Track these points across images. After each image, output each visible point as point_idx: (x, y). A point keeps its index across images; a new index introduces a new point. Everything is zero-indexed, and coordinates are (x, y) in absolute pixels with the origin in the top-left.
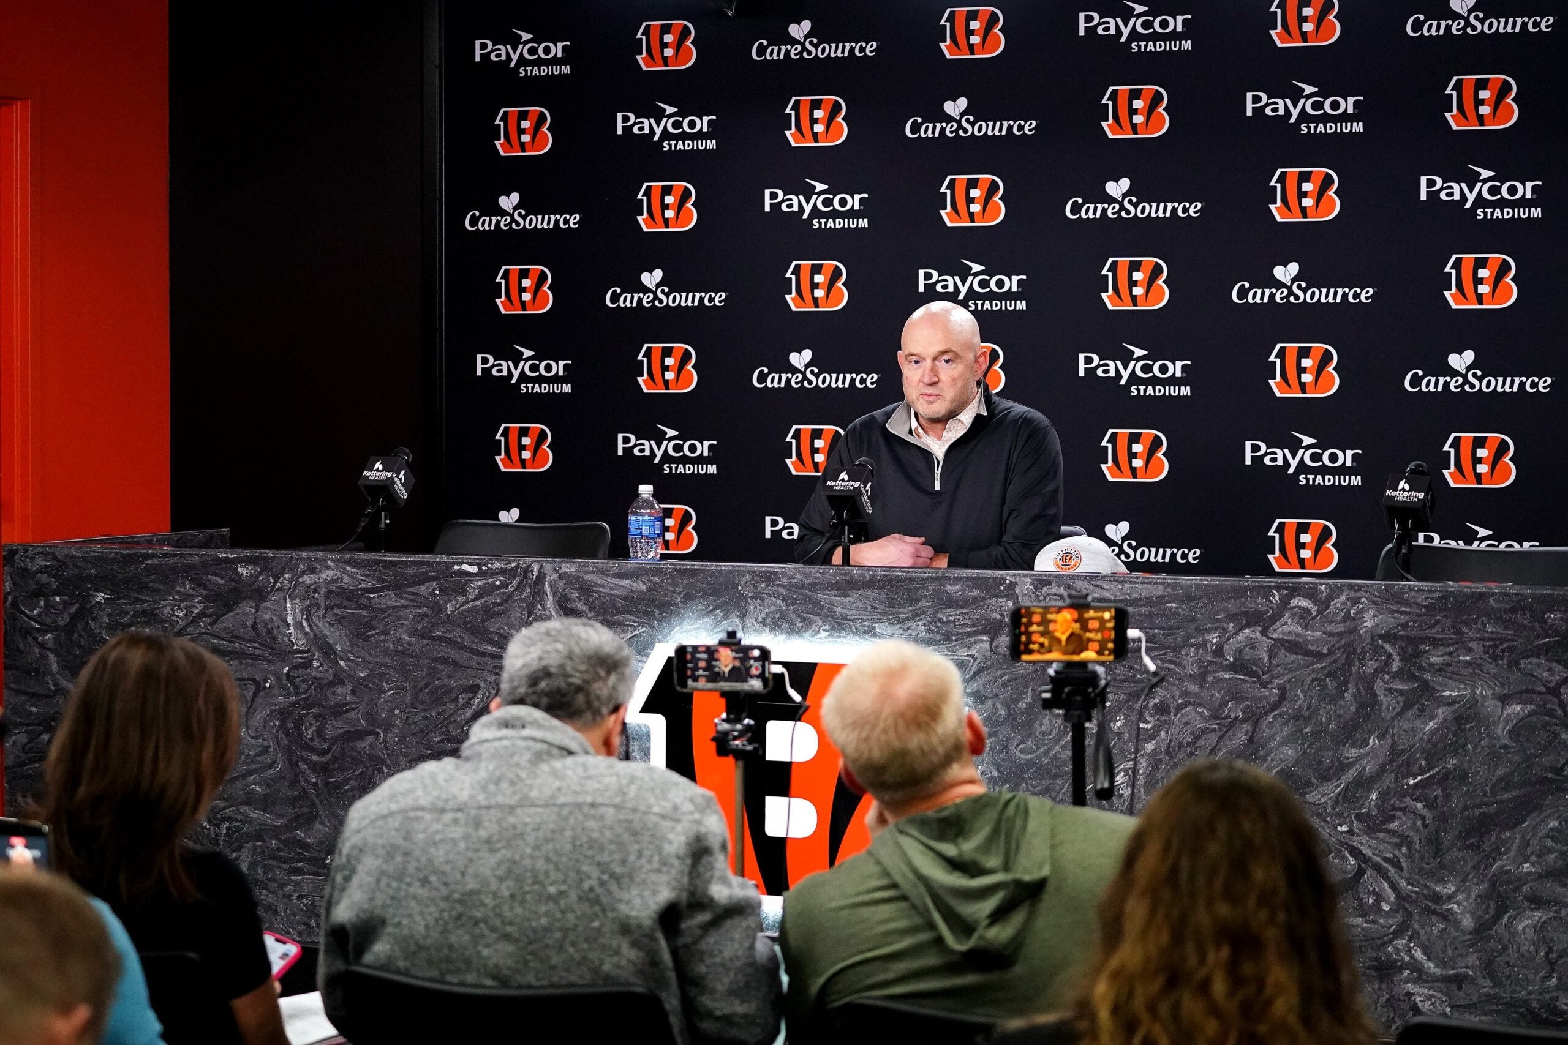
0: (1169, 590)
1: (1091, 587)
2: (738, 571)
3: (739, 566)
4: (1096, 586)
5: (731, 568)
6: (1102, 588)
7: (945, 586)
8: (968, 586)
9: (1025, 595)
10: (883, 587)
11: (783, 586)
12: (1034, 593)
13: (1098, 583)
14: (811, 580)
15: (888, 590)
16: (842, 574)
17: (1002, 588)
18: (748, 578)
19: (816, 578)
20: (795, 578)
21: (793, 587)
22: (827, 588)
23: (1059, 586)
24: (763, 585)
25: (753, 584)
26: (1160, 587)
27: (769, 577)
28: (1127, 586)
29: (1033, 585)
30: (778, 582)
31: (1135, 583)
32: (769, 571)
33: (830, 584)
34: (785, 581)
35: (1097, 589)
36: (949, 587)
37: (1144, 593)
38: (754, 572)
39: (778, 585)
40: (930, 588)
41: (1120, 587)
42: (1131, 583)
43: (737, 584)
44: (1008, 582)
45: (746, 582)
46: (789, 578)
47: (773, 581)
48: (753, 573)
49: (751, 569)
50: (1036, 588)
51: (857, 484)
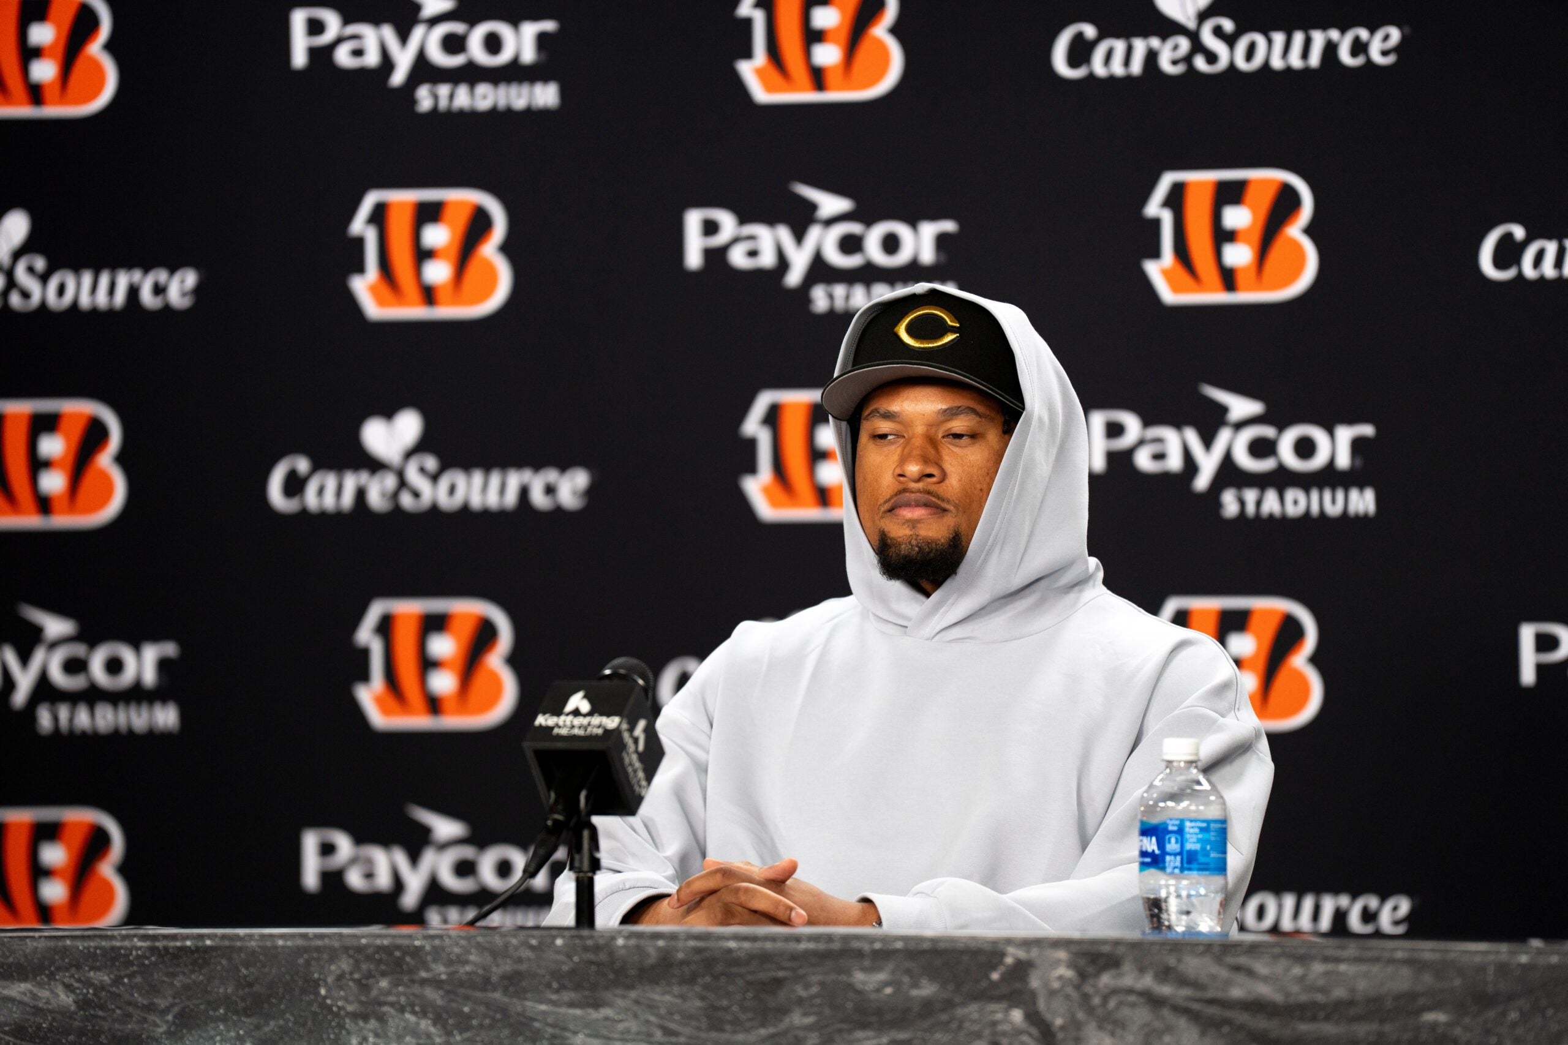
0: (1428, 979)
1: (1224, 973)
2: (318, 949)
3: (322, 937)
4: (1237, 969)
5: (300, 942)
6: (1250, 973)
7: (848, 972)
8: (908, 972)
9: (1052, 993)
10: (692, 980)
11: (436, 983)
12: (1078, 987)
13: (1243, 960)
14: (507, 967)
15: (706, 987)
16: (586, 949)
17: (995, 976)
18: (345, 964)
19: (520, 960)
20: (467, 962)
21: (461, 984)
22: (549, 985)
23: (1142, 970)
24: (384, 984)
25: (358, 982)
26: (1405, 972)
27: (399, 963)
28: (1318, 968)
29: (1072, 965)
30: (423, 974)
31: (1338, 960)
32: (398, 947)
33: (556, 974)
34: (441, 970)
35: (1240, 978)
36: (859, 977)
37: (1362, 985)
38: (360, 949)
39: (423, 982)
40: (814, 979)
41: (1297, 970)
42: (1326, 960)
43: (317, 984)
44: (1009, 960)
45: (340, 977)
46: (450, 963)
47: (411, 971)
48: (357, 952)
49: (349, 942)
50: (1083, 976)
51: (612, 722)
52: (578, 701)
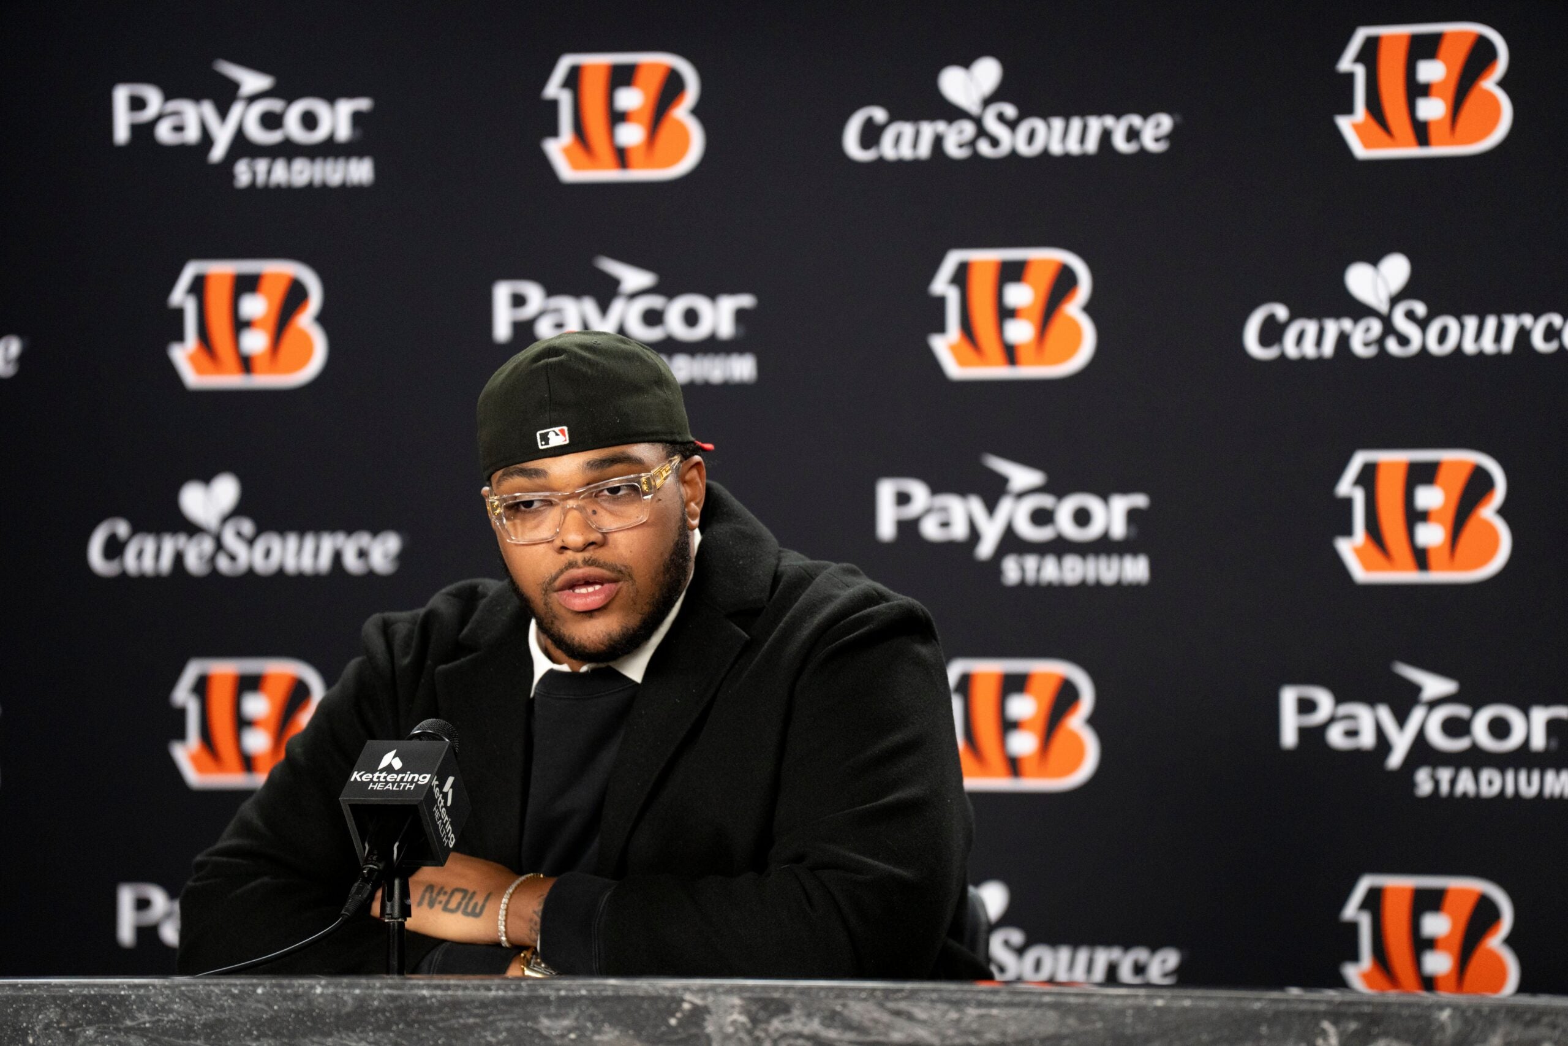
0: (1072, 1021)
1: (886, 1018)
2: (26, 999)
3: (31, 987)
4: (898, 1013)
5: (9, 992)
6: (910, 1017)
7: (535, 1019)
8: (591, 1018)
9: (727, 1037)
10: (386, 1027)
11: (141, 1031)
12: (750, 1032)
13: (903, 1005)
14: (209, 1015)
15: (400, 1034)
16: (285, 998)
17: (673, 1022)
18: (53, 1014)
19: (222, 1009)
20: (171, 1011)
21: (165, 1032)
22: (249, 1033)
23: (810, 1015)
24: (90, 1032)
25: (65, 1030)
26: (1052, 1014)
27: (105, 1011)
28: (972, 1012)
29: (745, 1011)
30: (129, 1023)
31: (990, 1005)
32: (104, 997)
33: (257, 1022)
34: (145, 1018)
35: (900, 1022)
36: (545, 1022)
37: (1012, 1028)
38: (67, 999)
39: (128, 1031)
40: (502, 1025)
41: (953, 1015)
42: (980, 1004)
43: (25, 1033)
44: (686, 1006)
45: (47, 1027)
46: (155, 1011)
47: (116, 1020)
48: (64, 1001)
49: (55, 992)
50: (754, 1021)
51: (424, 779)
52: (390, 759)
